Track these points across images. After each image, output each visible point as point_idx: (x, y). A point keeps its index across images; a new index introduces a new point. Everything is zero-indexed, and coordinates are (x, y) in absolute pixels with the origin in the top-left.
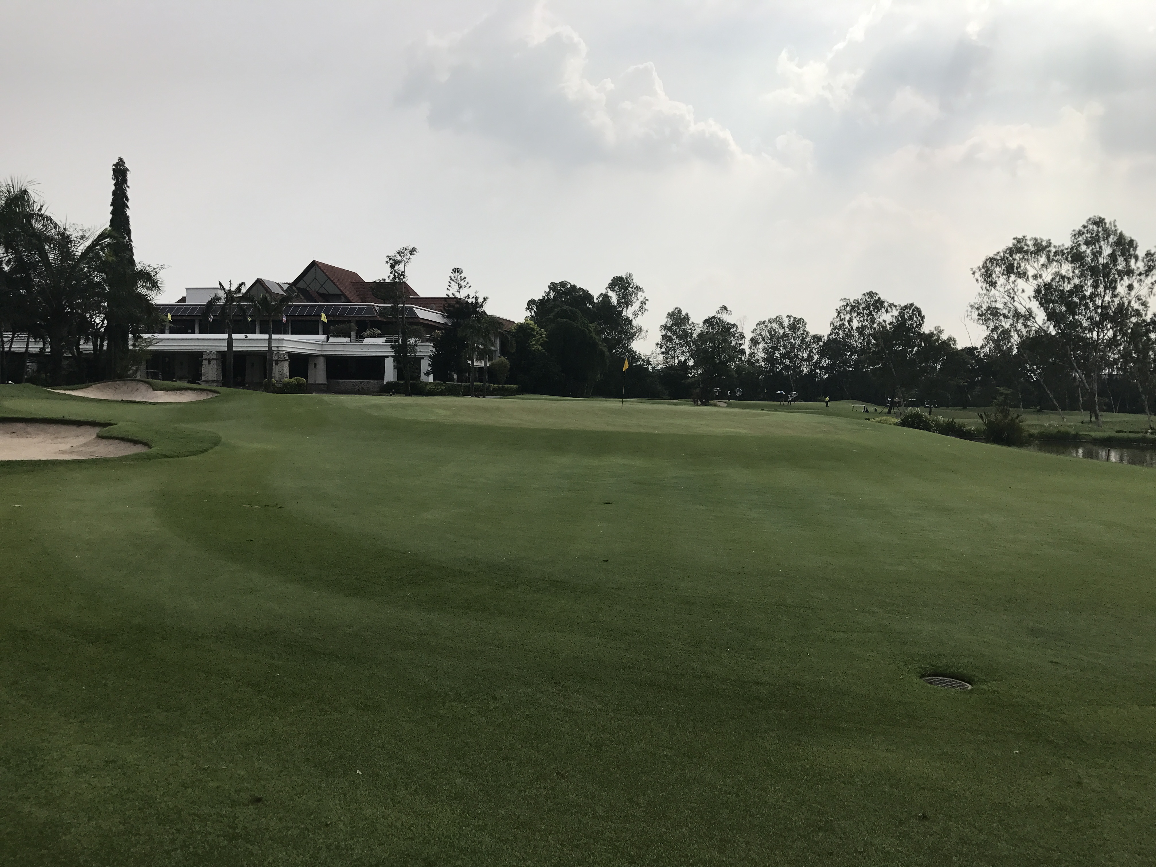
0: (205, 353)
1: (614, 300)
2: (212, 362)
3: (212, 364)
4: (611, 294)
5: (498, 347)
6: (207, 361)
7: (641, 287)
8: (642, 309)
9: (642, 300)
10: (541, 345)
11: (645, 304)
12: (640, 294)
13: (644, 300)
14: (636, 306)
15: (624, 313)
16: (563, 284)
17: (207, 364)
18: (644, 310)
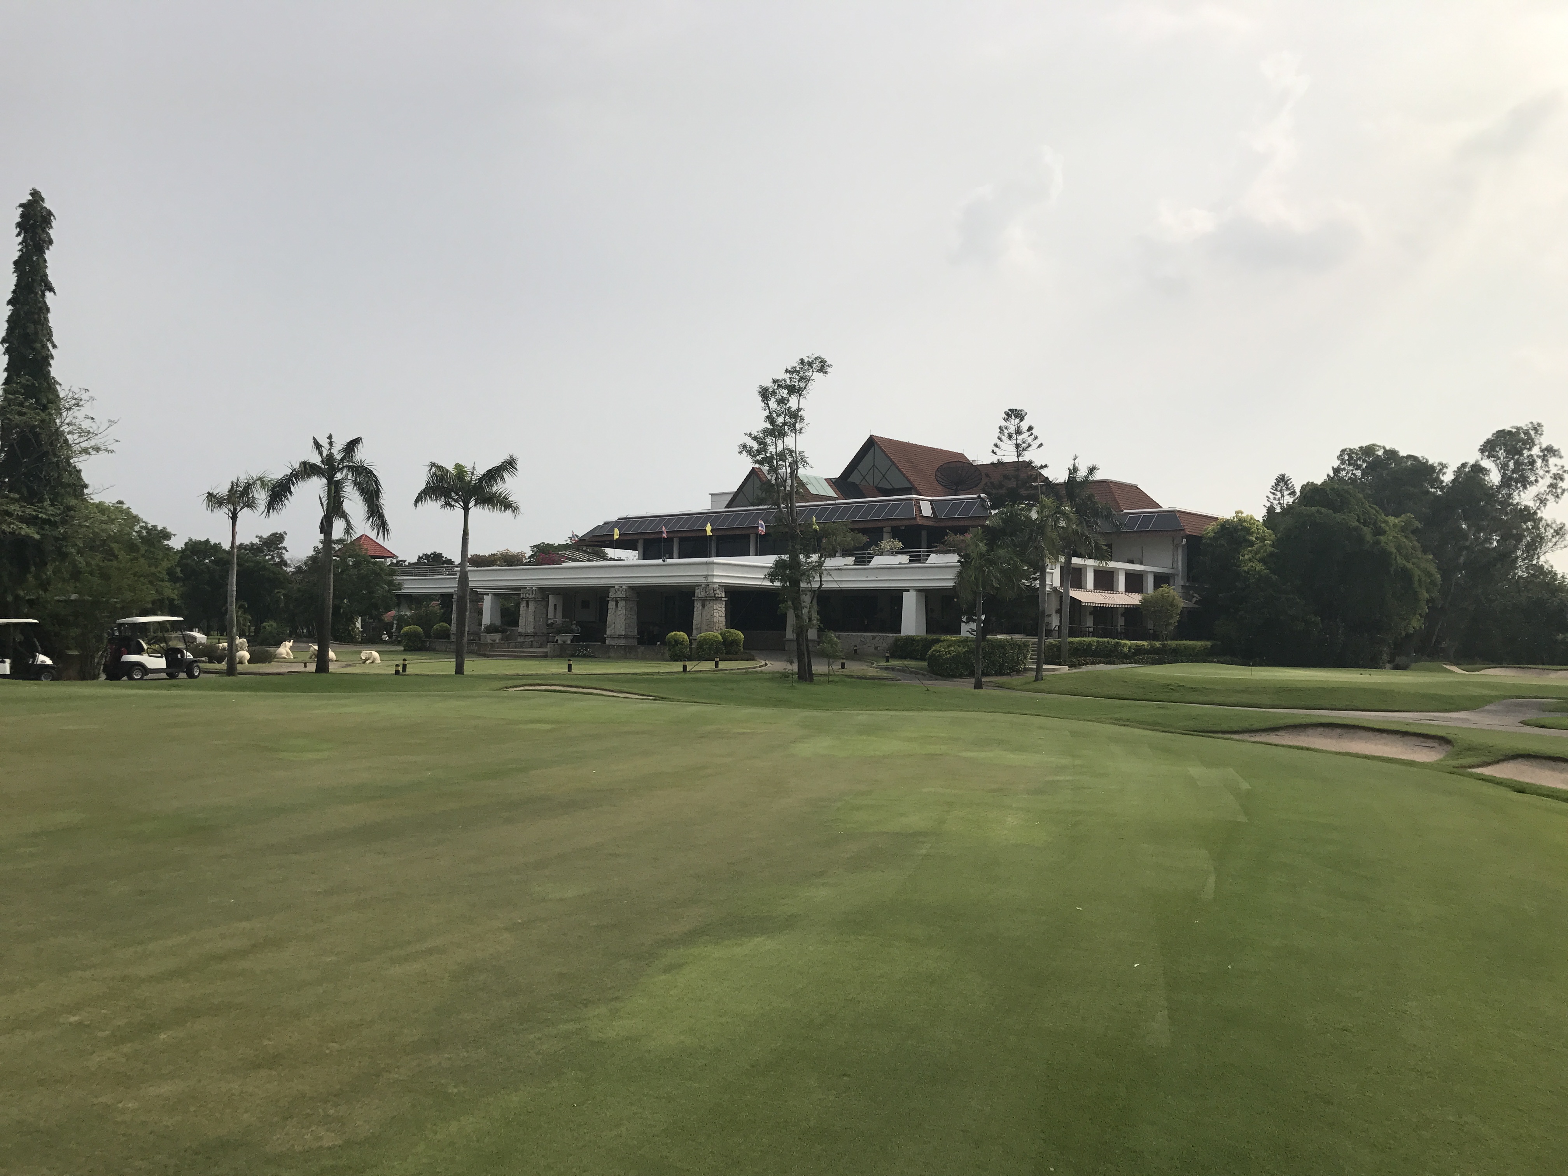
0: (612, 589)
1: (1495, 477)
2: (622, 604)
3: (619, 609)
4: (1487, 463)
5: (1180, 568)
6: (614, 603)
7: (1556, 448)
8: (1556, 488)
9: (1555, 472)
10: (1261, 560)
11: (1562, 479)
12: (1552, 461)
13: (1560, 472)
14: (1542, 486)
15: (1516, 499)
16: (1368, 451)
17: (614, 607)
18: (1559, 491)
